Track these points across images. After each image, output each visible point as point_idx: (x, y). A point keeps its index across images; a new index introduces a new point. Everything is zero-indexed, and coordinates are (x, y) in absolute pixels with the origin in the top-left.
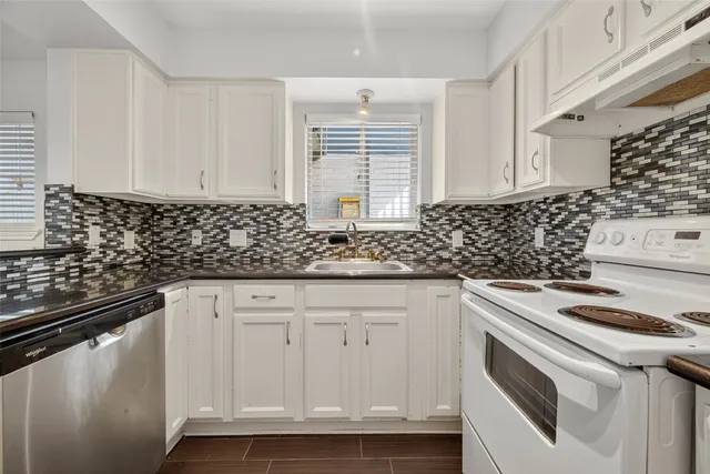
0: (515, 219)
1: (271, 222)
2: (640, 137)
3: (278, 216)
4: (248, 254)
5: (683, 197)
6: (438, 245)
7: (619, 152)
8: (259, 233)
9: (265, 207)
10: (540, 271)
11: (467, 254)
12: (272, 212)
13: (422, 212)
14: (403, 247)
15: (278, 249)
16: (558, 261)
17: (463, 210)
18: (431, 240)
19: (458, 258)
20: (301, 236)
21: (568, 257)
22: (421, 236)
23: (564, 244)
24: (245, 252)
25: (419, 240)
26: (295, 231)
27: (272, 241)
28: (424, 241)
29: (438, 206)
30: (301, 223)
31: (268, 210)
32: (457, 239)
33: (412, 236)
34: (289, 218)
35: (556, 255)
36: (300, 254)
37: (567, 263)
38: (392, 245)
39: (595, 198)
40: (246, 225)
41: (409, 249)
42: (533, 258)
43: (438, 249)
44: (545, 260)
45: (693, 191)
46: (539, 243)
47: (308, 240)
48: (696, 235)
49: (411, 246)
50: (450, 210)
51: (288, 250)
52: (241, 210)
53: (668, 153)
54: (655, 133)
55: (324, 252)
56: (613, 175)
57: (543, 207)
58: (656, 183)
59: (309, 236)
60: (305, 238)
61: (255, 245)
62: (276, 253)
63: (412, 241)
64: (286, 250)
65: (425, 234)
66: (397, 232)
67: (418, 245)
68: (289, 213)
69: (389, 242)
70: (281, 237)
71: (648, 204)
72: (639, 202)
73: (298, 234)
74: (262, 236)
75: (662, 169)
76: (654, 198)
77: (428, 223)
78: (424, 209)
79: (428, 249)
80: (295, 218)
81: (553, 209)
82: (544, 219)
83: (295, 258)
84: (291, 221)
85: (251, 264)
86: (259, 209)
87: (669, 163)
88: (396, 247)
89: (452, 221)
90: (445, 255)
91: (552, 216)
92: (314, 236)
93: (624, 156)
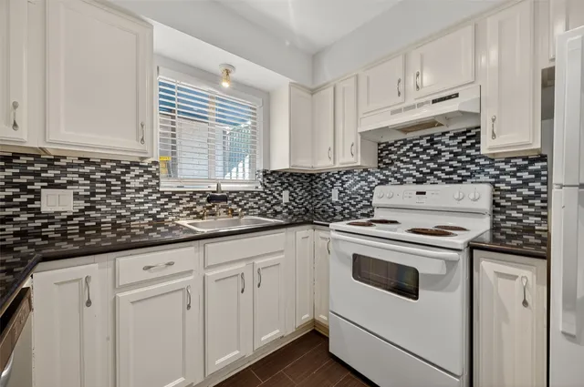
0: (317, 183)
1: (113, 181)
2: (392, 145)
3: (123, 174)
4: (76, 220)
5: (411, 175)
6: (273, 202)
7: (382, 150)
8: (93, 194)
9: (104, 161)
10: (335, 215)
11: (290, 207)
12: (114, 168)
13: (264, 176)
14: (251, 204)
15: (123, 212)
16: (348, 208)
17: (289, 176)
18: (271, 197)
19: (286, 210)
20: (154, 196)
21: (354, 206)
22: (263, 195)
23: (351, 198)
24: (70, 218)
25: (262, 198)
26: (146, 192)
27: (114, 203)
28: (265, 199)
29: (274, 172)
30: (154, 182)
31: (108, 166)
32: (285, 197)
33: (258, 195)
34: (137, 176)
35: (346, 205)
36: (153, 216)
37: (353, 209)
38: (243, 203)
39: (370, 173)
40: (71, 183)
41: (255, 206)
42: (330, 208)
43: (274, 205)
44: (339, 208)
45: (414, 173)
46: (335, 198)
47: (162, 201)
48: (424, 193)
49: (256, 203)
50: (281, 176)
51: (138, 212)
52: (63, 162)
53: (404, 154)
54: (398, 144)
55: (181, 212)
56: (379, 162)
57: (338, 177)
58: (399, 168)
59: (163, 195)
60: (158, 199)
61: (87, 209)
62: (120, 217)
63: (257, 198)
64: (134, 213)
65: (266, 193)
66: (246, 192)
67: (262, 202)
68: (138, 171)
69: (240, 201)
70: (128, 197)
71: (396, 178)
72: (392, 177)
73: (150, 194)
74: (98, 197)
75: (402, 161)
76: (398, 175)
77: (268, 185)
78: (265, 174)
79: (268, 205)
80: (146, 177)
81: (344, 178)
82: (338, 183)
83: (147, 220)
84: (141, 180)
85: (81, 233)
86: (94, 163)
87: (405, 159)
88: (245, 204)
89: (283, 183)
90: (278, 208)
91: (343, 182)
92: (169, 197)
93: (385, 153)
